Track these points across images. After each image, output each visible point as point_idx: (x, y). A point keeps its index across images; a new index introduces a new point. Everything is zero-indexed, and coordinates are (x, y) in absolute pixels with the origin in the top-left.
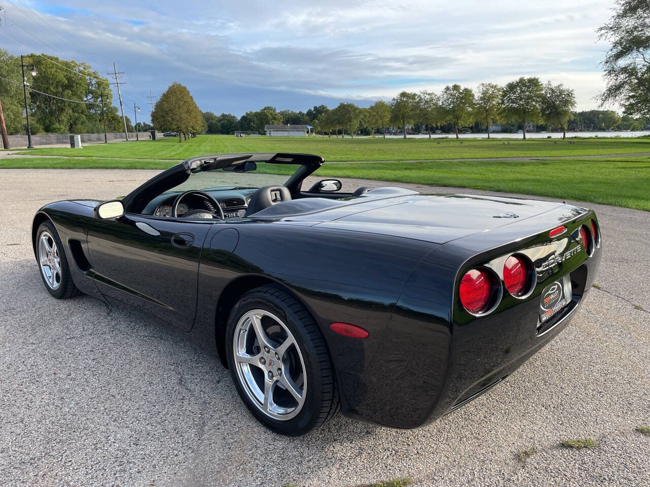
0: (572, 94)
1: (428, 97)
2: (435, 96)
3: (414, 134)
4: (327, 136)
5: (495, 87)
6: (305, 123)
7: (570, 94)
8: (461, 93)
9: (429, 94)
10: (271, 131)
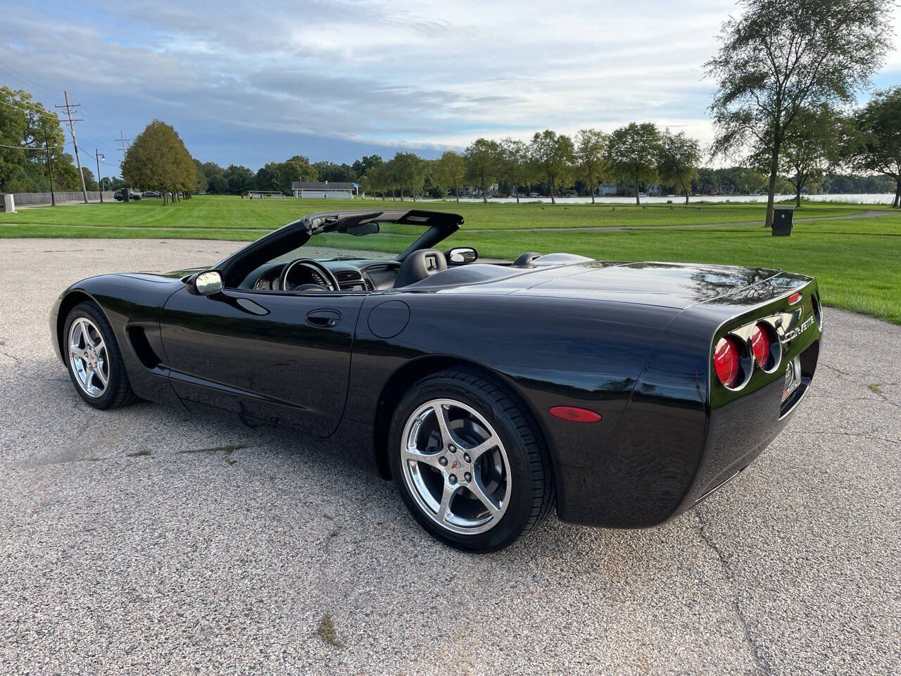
0: (696, 145)
1: (513, 146)
2: (523, 145)
3: (501, 197)
4: (381, 199)
5: (598, 134)
6: (352, 180)
7: (693, 146)
8: (556, 142)
9: (514, 143)
10: (301, 191)
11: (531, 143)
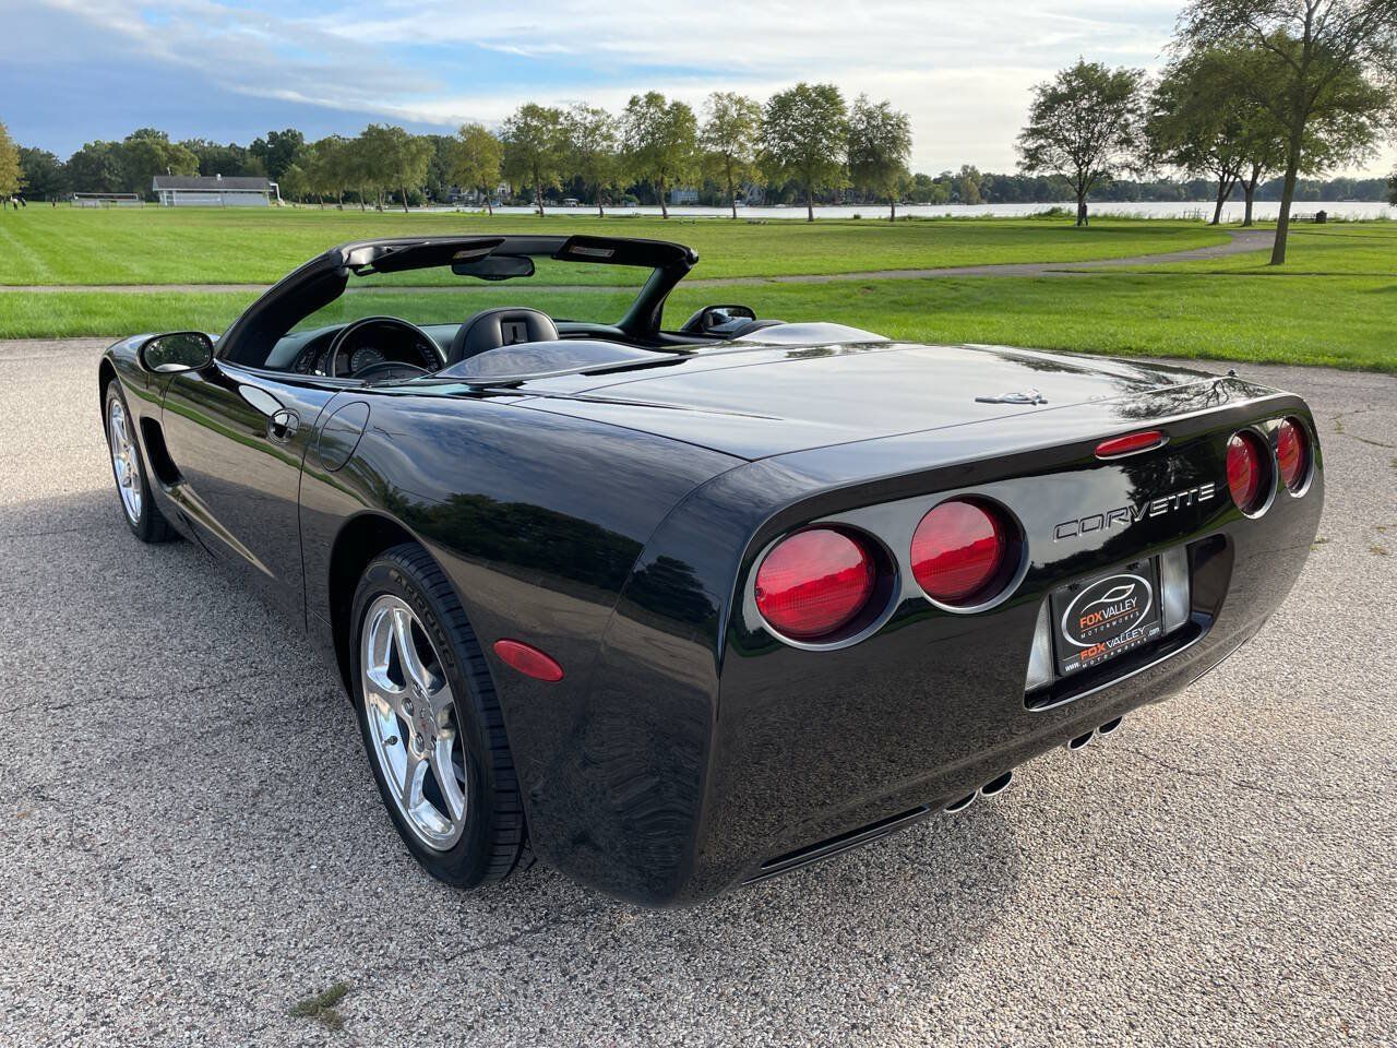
0: (905, 124)
1: (590, 117)
2: (608, 117)
3: (518, 205)
4: (334, 206)
5: (740, 101)
6: (252, 173)
7: (901, 124)
8: (668, 113)
9: (594, 113)
10: (171, 192)
11: (624, 112)
